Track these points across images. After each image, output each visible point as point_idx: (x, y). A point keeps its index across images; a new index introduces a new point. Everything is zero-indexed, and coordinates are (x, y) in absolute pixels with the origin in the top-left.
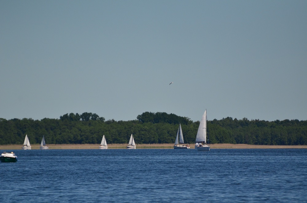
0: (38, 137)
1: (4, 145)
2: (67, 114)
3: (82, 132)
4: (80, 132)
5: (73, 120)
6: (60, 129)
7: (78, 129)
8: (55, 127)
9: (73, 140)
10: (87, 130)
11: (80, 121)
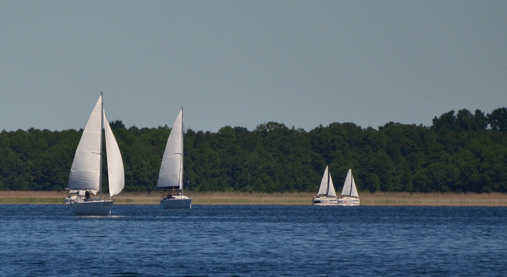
0: (367, 174)
1: (275, 194)
2: (452, 112)
3: (482, 160)
4: (478, 160)
5: (467, 129)
6: (426, 153)
7: (474, 152)
8: (413, 147)
9: (459, 182)
10: (497, 155)
11: (486, 130)
